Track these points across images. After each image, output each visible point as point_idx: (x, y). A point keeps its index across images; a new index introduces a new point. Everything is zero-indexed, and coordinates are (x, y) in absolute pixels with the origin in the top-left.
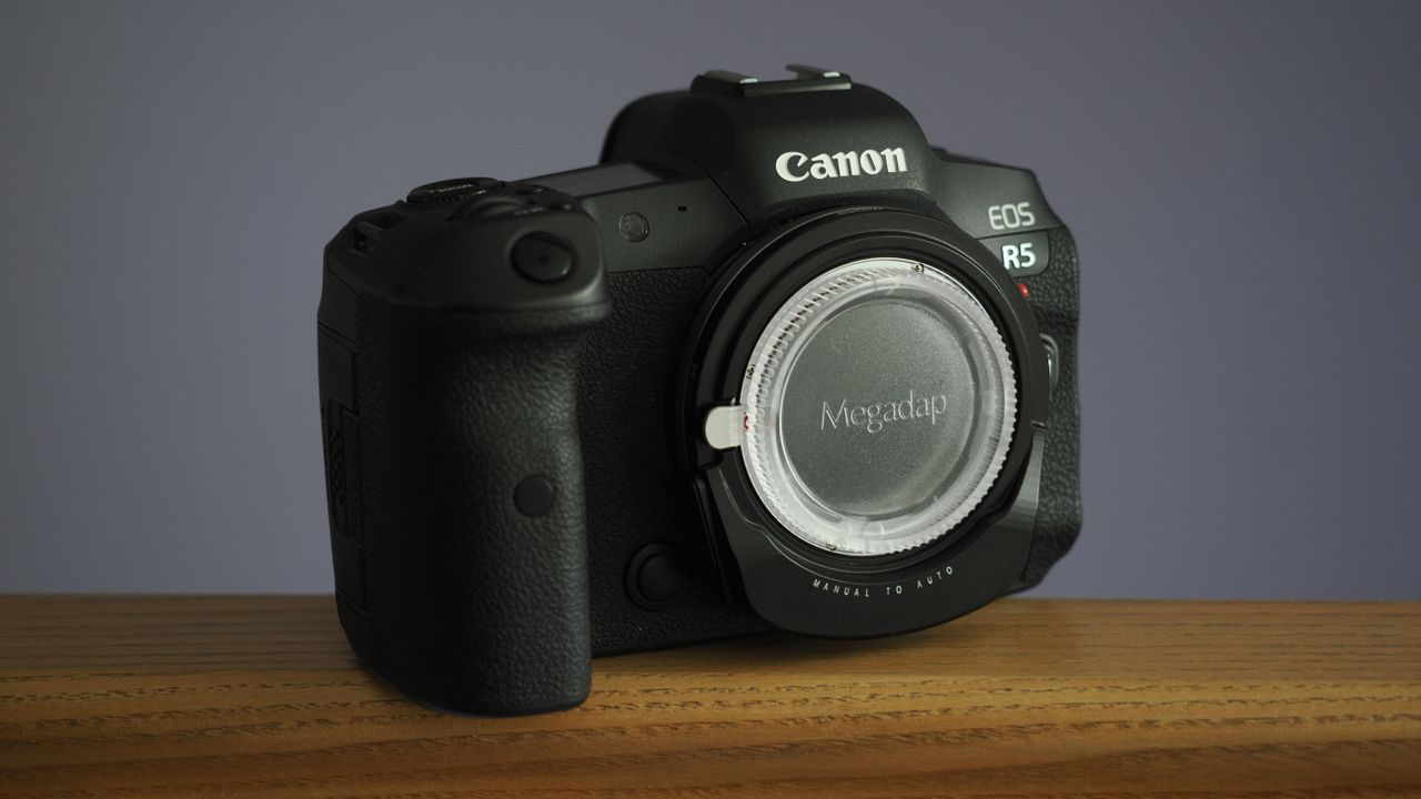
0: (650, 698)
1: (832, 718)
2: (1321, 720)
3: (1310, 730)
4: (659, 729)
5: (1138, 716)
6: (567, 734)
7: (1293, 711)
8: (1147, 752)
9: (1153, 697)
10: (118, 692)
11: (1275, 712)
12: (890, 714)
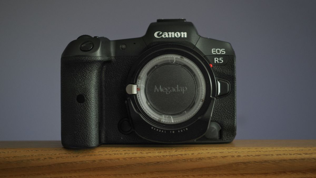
0: (125, 152)
1: (167, 156)
2: (277, 155)
3: (275, 157)
4: (127, 159)
5: (236, 155)
6: (106, 160)
7: (271, 153)
8: (238, 163)
9: (239, 150)
10: (3, 152)
11: (267, 153)
12: (180, 155)
